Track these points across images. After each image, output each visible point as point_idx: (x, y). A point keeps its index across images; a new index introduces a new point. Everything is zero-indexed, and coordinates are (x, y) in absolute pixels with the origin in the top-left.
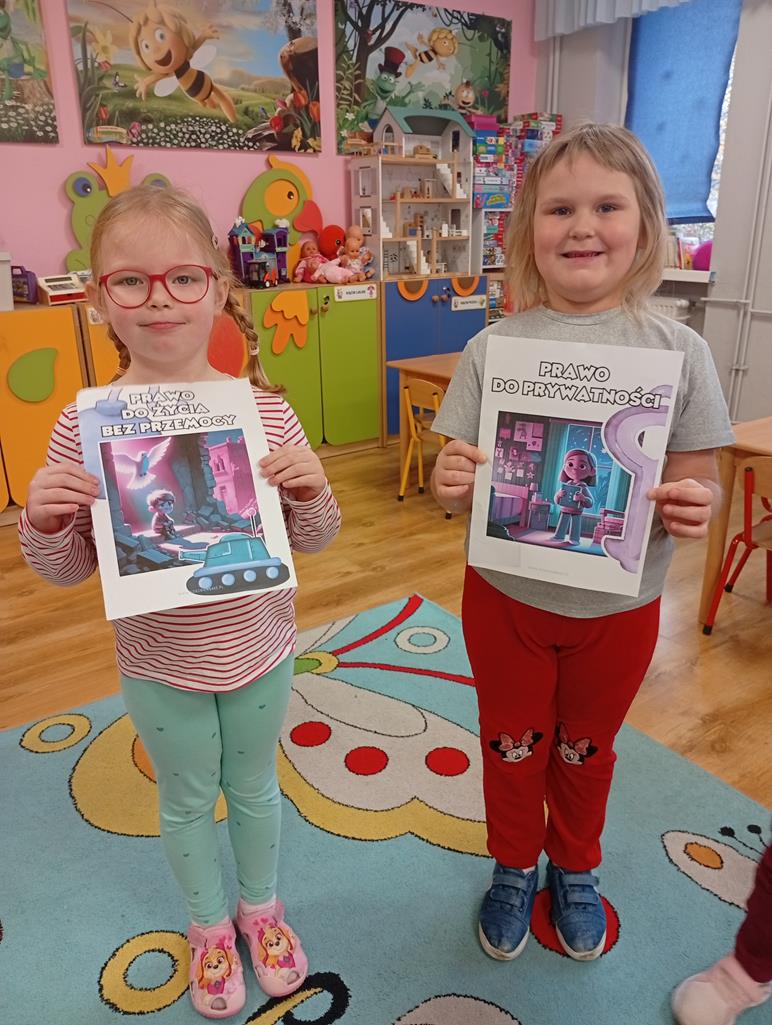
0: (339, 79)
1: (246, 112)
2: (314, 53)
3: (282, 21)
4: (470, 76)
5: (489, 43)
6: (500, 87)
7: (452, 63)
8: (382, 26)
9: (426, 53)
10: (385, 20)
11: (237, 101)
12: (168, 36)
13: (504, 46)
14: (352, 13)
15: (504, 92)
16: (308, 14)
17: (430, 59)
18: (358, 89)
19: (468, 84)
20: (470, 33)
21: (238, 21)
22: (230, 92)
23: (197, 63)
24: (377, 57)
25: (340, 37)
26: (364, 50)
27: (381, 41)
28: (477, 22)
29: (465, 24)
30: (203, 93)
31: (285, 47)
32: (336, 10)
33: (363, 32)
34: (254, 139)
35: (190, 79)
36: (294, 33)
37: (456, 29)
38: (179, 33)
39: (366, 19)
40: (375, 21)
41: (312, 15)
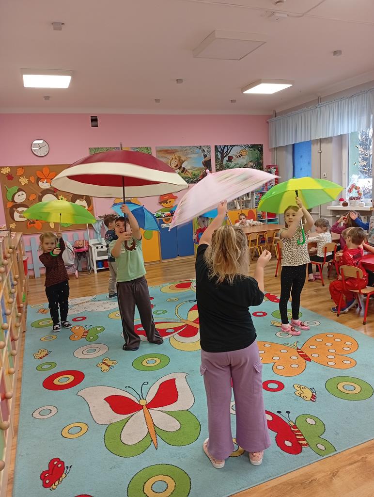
0: (216, 165)
1: (194, 175)
2: (210, 160)
3: (202, 154)
4: (252, 159)
5: (257, 151)
6: (261, 161)
7: (246, 157)
8: (227, 151)
9: (239, 156)
10: (228, 150)
11: (192, 173)
12: (177, 161)
13: (261, 151)
14: (219, 150)
15: (262, 162)
16: (209, 152)
17: (240, 157)
18: (221, 166)
19: (251, 161)
20: (251, 149)
21: (192, 156)
22: (190, 171)
23: (183, 166)
24: (226, 159)
25: (216, 156)
26: (223, 158)
27: (227, 155)
28: (253, 146)
29: (249, 147)
30: (185, 172)
31: (204, 160)
32: (215, 150)
33: (222, 153)
34: (196, 181)
35: (182, 169)
36: (205, 156)
37: (247, 149)
38: (179, 160)
39: (223, 151)
40: (225, 150)
41: (210, 152)
